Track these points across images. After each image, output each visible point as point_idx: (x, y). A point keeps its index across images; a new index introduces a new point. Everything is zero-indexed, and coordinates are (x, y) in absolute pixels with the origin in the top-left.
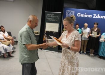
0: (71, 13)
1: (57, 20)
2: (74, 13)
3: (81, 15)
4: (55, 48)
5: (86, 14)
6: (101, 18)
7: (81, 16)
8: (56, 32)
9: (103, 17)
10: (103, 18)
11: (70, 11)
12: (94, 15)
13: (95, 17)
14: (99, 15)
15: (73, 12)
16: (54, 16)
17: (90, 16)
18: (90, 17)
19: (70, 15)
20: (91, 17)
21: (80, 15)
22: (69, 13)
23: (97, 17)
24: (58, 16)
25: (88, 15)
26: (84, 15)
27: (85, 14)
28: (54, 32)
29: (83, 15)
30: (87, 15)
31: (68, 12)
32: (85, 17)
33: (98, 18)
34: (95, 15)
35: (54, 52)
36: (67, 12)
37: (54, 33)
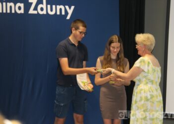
5: (6, 2)
9: (59, 7)
10: (58, 13)
13: (36, 9)
14: (44, 1)
17: (18, 8)
18: (19, 12)
20: (22, 11)
23: (42, 9)
26: (0, 5)
27: (2, 3)
30: (9, 5)
32: (4, 11)
33: (44, 12)
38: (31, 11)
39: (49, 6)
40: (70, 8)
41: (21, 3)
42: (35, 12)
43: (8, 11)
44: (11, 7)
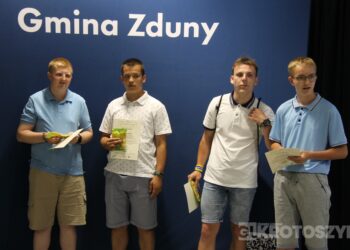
3: (48, 20)
5: (81, 18)
6: (177, 34)
7: (48, 30)
9: (187, 26)
10: (186, 35)
12: (132, 16)
14: (160, 16)
17: (110, 28)
18: (107, 33)
20: (115, 32)
21: (38, 23)
23: (154, 29)
25: (94, 22)
26: (66, 21)
27: (72, 18)
29: (58, 22)
30: (86, 23)
32: (76, 30)
33: (159, 34)
34: (140, 18)
38: (133, 32)
39: (168, 25)
40: (210, 27)
41: (112, 19)
43: (86, 31)
44: (91, 27)
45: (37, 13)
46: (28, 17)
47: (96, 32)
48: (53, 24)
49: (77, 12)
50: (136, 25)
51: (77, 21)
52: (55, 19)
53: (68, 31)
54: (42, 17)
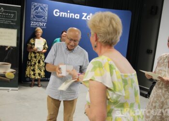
0: (42, 9)
1: (12, 21)
2: (47, 9)
3: (61, 13)
4: (11, 80)
5: (70, 13)
7: (61, 16)
8: (13, 47)
11: (39, 4)
12: (83, 14)
13: (86, 17)
14: (91, 14)
15: (45, 7)
16: (4, 12)
17: (77, 16)
18: (76, 18)
19: (39, 12)
20: (78, 18)
21: (59, 14)
22: (37, 8)
23: (89, 18)
24: (14, 13)
25: (73, 15)
26: (66, 14)
27: (67, 13)
28: (7, 47)
29: (64, 14)
30: (71, 14)
31: (35, 6)
32: (68, 17)
34: (85, 14)
35: (11, 89)
36: (33, 7)
37: (7, 49)
38: (83, 18)
41: (78, 14)
42: (86, 19)
43: (71, 17)
44: (72, 16)
45: (58, 11)
46: (56, 12)
47: (73, 17)
48: (62, 14)
49: (69, 11)
50: (84, 16)
51: (69, 14)
52: (63, 13)
53: (66, 16)
54: (60, 12)
